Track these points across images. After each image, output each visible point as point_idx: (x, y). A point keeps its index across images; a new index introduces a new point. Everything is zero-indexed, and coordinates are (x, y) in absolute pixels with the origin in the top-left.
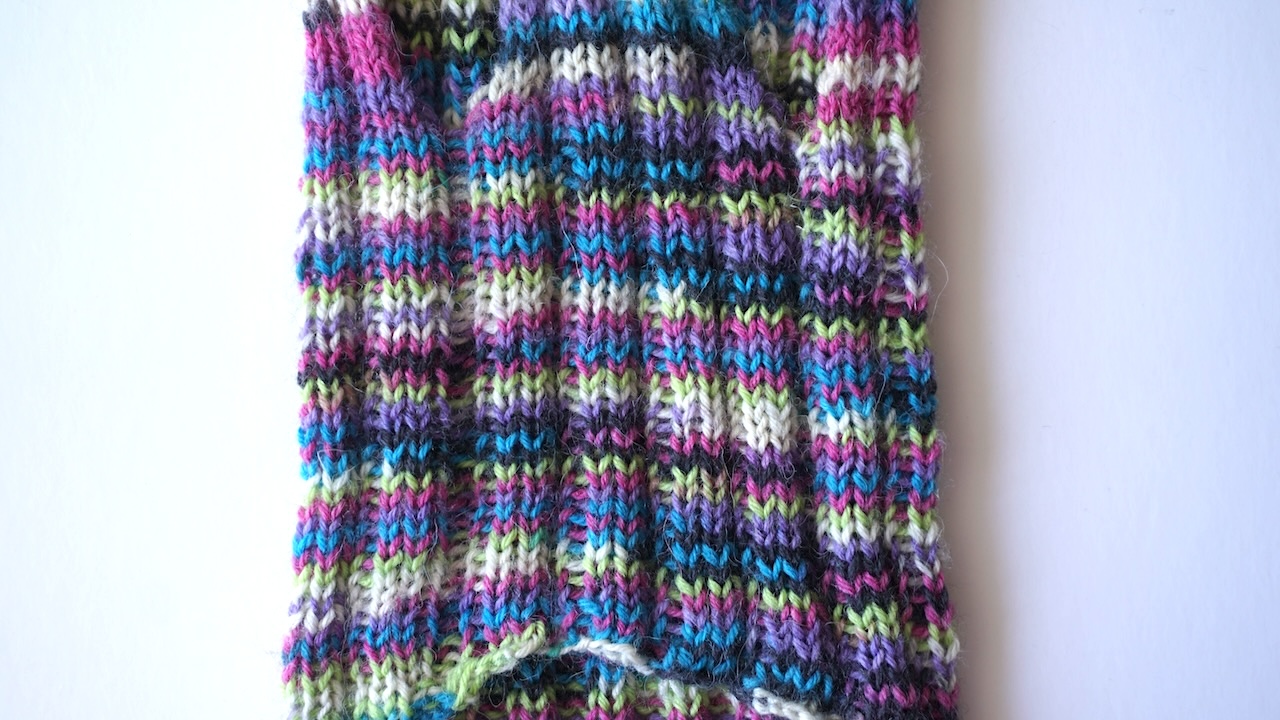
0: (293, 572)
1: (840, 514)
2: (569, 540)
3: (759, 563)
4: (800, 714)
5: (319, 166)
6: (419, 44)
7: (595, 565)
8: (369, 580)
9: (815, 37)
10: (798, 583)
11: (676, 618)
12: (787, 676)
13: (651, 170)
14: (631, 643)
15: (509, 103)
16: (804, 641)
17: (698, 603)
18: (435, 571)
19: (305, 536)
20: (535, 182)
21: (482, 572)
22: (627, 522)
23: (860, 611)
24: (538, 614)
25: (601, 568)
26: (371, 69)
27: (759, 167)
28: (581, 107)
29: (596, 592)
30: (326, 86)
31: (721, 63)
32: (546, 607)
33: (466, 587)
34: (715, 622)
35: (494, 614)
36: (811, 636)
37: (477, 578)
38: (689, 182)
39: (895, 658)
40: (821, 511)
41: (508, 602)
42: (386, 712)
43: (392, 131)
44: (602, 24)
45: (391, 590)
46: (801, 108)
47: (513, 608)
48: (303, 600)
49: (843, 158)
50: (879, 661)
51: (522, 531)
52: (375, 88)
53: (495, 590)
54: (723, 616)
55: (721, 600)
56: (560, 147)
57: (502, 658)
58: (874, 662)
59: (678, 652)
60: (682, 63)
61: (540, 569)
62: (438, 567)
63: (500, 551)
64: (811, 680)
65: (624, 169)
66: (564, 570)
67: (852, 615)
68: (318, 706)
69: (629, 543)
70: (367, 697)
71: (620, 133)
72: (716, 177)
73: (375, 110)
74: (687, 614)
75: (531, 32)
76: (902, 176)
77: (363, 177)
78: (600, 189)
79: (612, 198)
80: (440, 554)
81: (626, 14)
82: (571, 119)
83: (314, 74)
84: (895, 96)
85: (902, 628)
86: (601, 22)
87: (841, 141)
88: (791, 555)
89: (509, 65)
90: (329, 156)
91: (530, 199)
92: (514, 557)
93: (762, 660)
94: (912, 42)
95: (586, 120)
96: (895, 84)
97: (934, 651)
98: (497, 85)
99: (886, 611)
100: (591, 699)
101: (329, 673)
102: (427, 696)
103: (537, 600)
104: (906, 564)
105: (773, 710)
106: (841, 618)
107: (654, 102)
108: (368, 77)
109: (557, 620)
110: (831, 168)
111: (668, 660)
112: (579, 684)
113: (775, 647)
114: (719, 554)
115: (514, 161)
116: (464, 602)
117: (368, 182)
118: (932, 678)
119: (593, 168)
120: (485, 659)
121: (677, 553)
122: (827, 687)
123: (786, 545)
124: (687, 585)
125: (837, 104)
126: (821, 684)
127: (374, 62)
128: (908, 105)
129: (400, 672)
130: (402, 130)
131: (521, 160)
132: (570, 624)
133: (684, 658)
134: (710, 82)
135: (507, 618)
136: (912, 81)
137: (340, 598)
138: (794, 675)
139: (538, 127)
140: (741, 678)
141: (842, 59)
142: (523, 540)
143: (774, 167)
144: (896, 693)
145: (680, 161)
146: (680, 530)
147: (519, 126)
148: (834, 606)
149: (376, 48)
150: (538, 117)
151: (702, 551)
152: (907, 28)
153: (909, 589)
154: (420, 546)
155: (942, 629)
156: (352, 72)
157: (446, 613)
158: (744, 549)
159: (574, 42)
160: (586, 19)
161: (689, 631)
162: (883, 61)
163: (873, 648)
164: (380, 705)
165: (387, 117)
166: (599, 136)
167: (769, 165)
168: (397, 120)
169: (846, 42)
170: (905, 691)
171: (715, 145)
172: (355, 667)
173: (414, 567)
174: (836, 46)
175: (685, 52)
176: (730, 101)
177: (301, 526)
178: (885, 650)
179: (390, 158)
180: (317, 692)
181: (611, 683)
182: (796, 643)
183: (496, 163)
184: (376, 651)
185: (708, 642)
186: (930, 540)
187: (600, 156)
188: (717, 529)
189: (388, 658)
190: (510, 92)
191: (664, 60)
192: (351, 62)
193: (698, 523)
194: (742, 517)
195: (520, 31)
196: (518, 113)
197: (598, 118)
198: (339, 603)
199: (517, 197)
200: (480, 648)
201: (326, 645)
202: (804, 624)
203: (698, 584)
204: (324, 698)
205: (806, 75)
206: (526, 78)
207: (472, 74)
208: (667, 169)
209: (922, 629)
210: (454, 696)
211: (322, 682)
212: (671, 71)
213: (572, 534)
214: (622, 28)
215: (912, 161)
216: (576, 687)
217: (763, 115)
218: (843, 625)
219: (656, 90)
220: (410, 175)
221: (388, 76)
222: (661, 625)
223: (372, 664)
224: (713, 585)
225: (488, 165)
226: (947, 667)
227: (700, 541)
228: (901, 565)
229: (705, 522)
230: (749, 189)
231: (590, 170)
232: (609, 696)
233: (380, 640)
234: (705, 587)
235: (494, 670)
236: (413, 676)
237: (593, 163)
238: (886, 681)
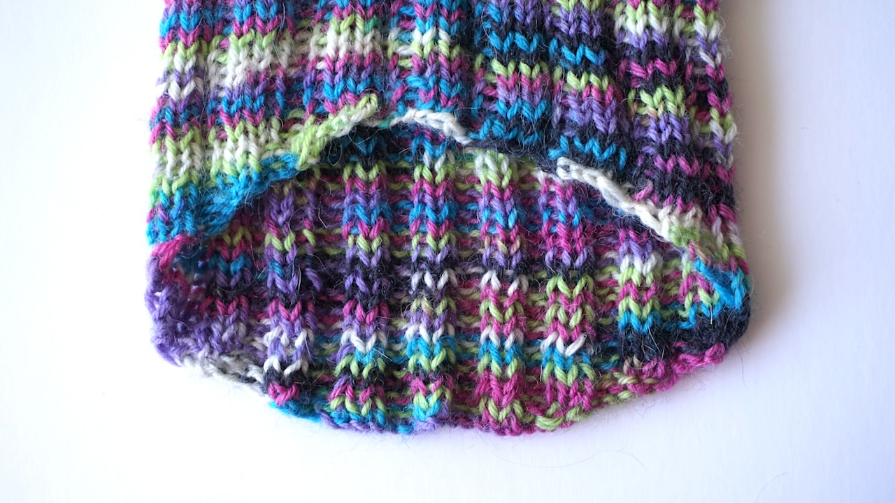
0: (160, 50)
1: (636, 8)
2: (399, 29)
3: (565, 50)
4: (598, 179)
7: (422, 47)
8: (225, 57)
10: (598, 67)
11: (491, 97)
12: (587, 148)
14: (452, 112)
16: (603, 115)
17: (511, 82)
18: (283, 50)
19: (169, 17)
21: (323, 53)
22: (449, 12)
23: (651, 92)
24: (371, 89)
25: (427, 50)
29: (422, 72)
32: (379, 83)
33: (309, 66)
34: (525, 98)
35: (333, 87)
36: (609, 111)
37: (319, 59)
39: (681, 132)
40: (619, 8)
41: (345, 76)
42: (238, 169)
45: (244, 64)
47: (351, 83)
48: (168, 73)
50: (667, 135)
51: (359, 17)
53: (334, 66)
54: (532, 94)
55: (531, 80)
57: (340, 122)
58: (663, 136)
59: (492, 123)
61: (373, 51)
62: (286, 47)
63: (339, 33)
64: (608, 150)
66: (394, 54)
67: (644, 97)
68: (179, 164)
69: (452, 31)
70: (221, 158)
74: (501, 93)
80: (288, 34)
85: (688, 109)
88: (593, 42)
92: (351, 40)
93: (565, 134)
97: (715, 132)
99: (674, 91)
100: (417, 173)
101: (189, 135)
102: (274, 156)
103: (370, 76)
104: (692, 54)
105: (574, 176)
106: (635, 100)
109: (387, 95)
111: (483, 132)
112: (406, 161)
113: (577, 121)
114: (530, 41)
116: (308, 79)
118: (712, 156)
120: (325, 124)
121: (494, 40)
122: (622, 157)
123: (587, 33)
124: (502, 67)
126: (617, 155)
129: (251, 136)
132: (399, 96)
133: (498, 129)
135: (345, 90)
137: (199, 72)
138: (593, 146)
140: (547, 149)
142: (359, 24)
144: (682, 162)
146: (496, 20)
148: (629, 90)
151: (514, 38)
153: (694, 78)
154: (270, 25)
155: (722, 115)
157: (292, 88)
158: (551, 39)
161: (502, 106)
163: (662, 124)
164: (233, 164)
170: (690, 163)
172: (212, 133)
173: (264, 44)
177: (167, 10)
178: (673, 126)
180: (179, 152)
181: (434, 158)
182: (596, 117)
184: (230, 117)
185: (518, 116)
186: (713, 34)
188: (528, 20)
189: (241, 123)
193: (511, 15)
194: (550, 12)
198: (198, 76)
200: (321, 117)
201: (186, 111)
202: (602, 103)
203: (511, 66)
204: (185, 157)
209: (704, 113)
210: (296, 158)
211: (183, 144)
213: (402, 23)
216: (404, 165)
218: (636, 107)
222: (478, 102)
223: (228, 128)
224: (524, 68)
226: (726, 148)
227: (513, 30)
228: (688, 56)
229: (518, 13)
232: (432, 170)
233: (234, 108)
234: (517, 69)
235: (333, 134)
236: (262, 139)
238: (673, 152)
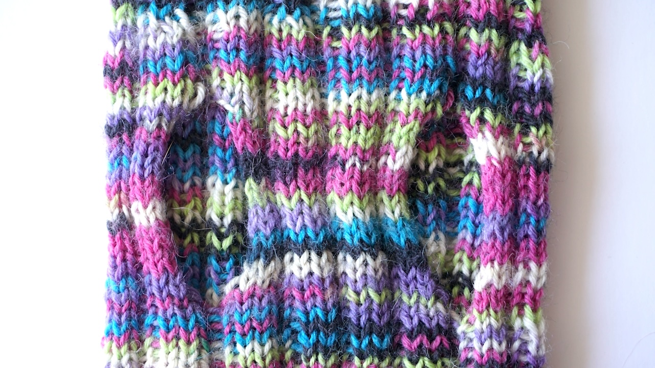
5: (116, 334)
6: (190, 242)
9: (472, 245)
13: (354, 341)
15: (253, 292)
20: (272, 348)
26: (156, 265)
27: (431, 339)
28: (306, 296)
30: (122, 277)
31: (405, 266)
38: (381, 351)
43: (169, 312)
44: (322, 238)
46: (460, 294)
49: (491, 337)
52: (158, 280)
56: (290, 322)
60: (378, 266)
65: (335, 341)
71: (333, 315)
72: (399, 346)
73: (158, 296)
75: (270, 241)
76: (532, 348)
77: (148, 341)
78: (317, 354)
79: (326, 361)
81: (339, 228)
82: (297, 304)
83: (115, 267)
84: (529, 291)
86: (321, 237)
87: (490, 325)
89: (255, 264)
90: (123, 327)
91: (267, 361)
94: (542, 253)
95: (309, 305)
96: (528, 282)
98: (246, 279)
107: (358, 293)
108: (153, 271)
110: (482, 344)
115: (257, 334)
117: (151, 345)
119: (313, 341)
125: (488, 299)
127: (158, 262)
128: (537, 298)
130: (177, 311)
131: (261, 333)
134: (397, 277)
136: (541, 280)
139: (274, 308)
141: (492, 266)
143: (441, 340)
145: (375, 336)
147: (260, 310)
149: (160, 252)
150: (274, 302)
152: (538, 244)
156: (141, 266)
159: (301, 251)
160: (310, 234)
162: (521, 266)
165: (166, 302)
166: (317, 317)
167: (438, 339)
168: (174, 304)
169: (496, 254)
171: (400, 323)
174: (488, 256)
175: (381, 258)
176: (411, 293)
179: (168, 330)
183: (244, 335)
187: (318, 332)
190: (255, 284)
191: (366, 264)
192: (141, 259)
195: (263, 240)
196: (260, 300)
197: (317, 304)
199: (259, 361)
205: (465, 271)
206: (266, 274)
207: (228, 265)
208: (365, 342)
212: (370, 272)
214: (335, 240)
215: (539, 337)
217: (435, 303)
219: (360, 285)
220: (182, 343)
221: (168, 272)
225: (238, 337)
230: (424, 356)
231: (311, 341)
237: (313, 336)
